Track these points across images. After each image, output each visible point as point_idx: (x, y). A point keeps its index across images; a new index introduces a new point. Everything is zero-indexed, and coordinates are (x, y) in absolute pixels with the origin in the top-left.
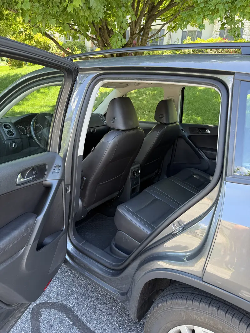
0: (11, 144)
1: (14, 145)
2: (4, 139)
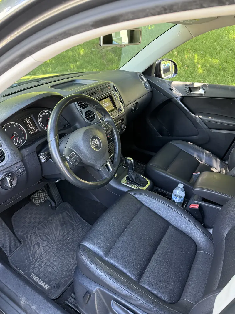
0: (4, 180)
1: (11, 183)
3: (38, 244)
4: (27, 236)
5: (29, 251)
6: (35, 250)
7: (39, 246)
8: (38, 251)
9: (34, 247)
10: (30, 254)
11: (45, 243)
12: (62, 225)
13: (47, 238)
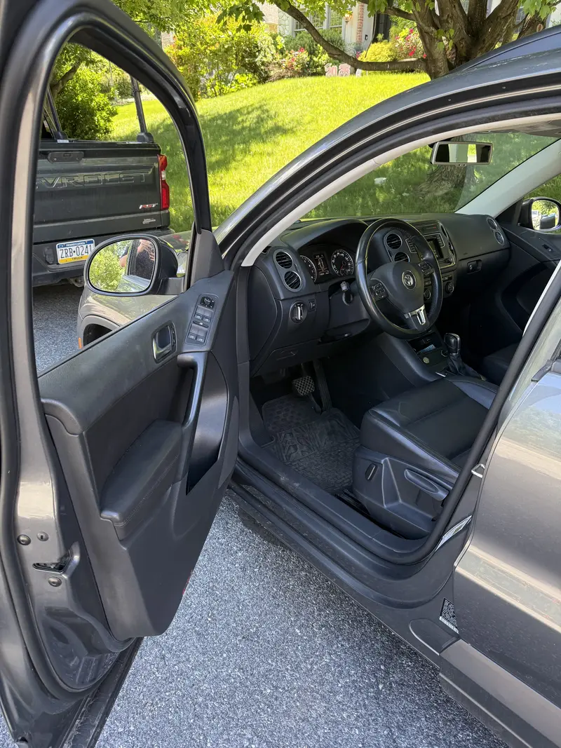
0: (295, 309)
1: (301, 315)
2: (276, 295)
3: (295, 447)
4: (280, 435)
5: (282, 451)
6: (290, 452)
7: (296, 449)
8: (294, 455)
9: (289, 448)
10: (284, 455)
11: (305, 448)
12: (329, 434)
13: (307, 443)
